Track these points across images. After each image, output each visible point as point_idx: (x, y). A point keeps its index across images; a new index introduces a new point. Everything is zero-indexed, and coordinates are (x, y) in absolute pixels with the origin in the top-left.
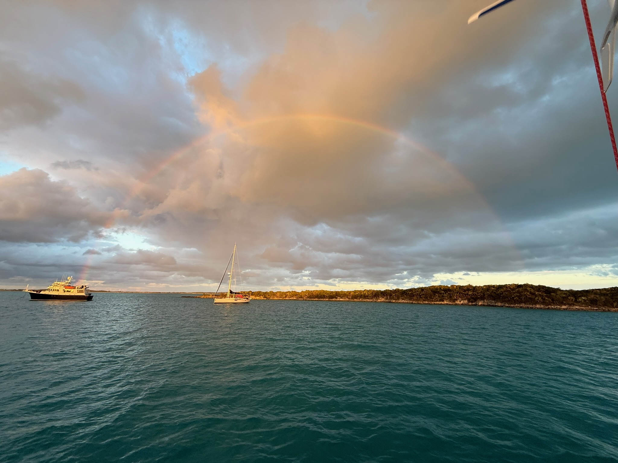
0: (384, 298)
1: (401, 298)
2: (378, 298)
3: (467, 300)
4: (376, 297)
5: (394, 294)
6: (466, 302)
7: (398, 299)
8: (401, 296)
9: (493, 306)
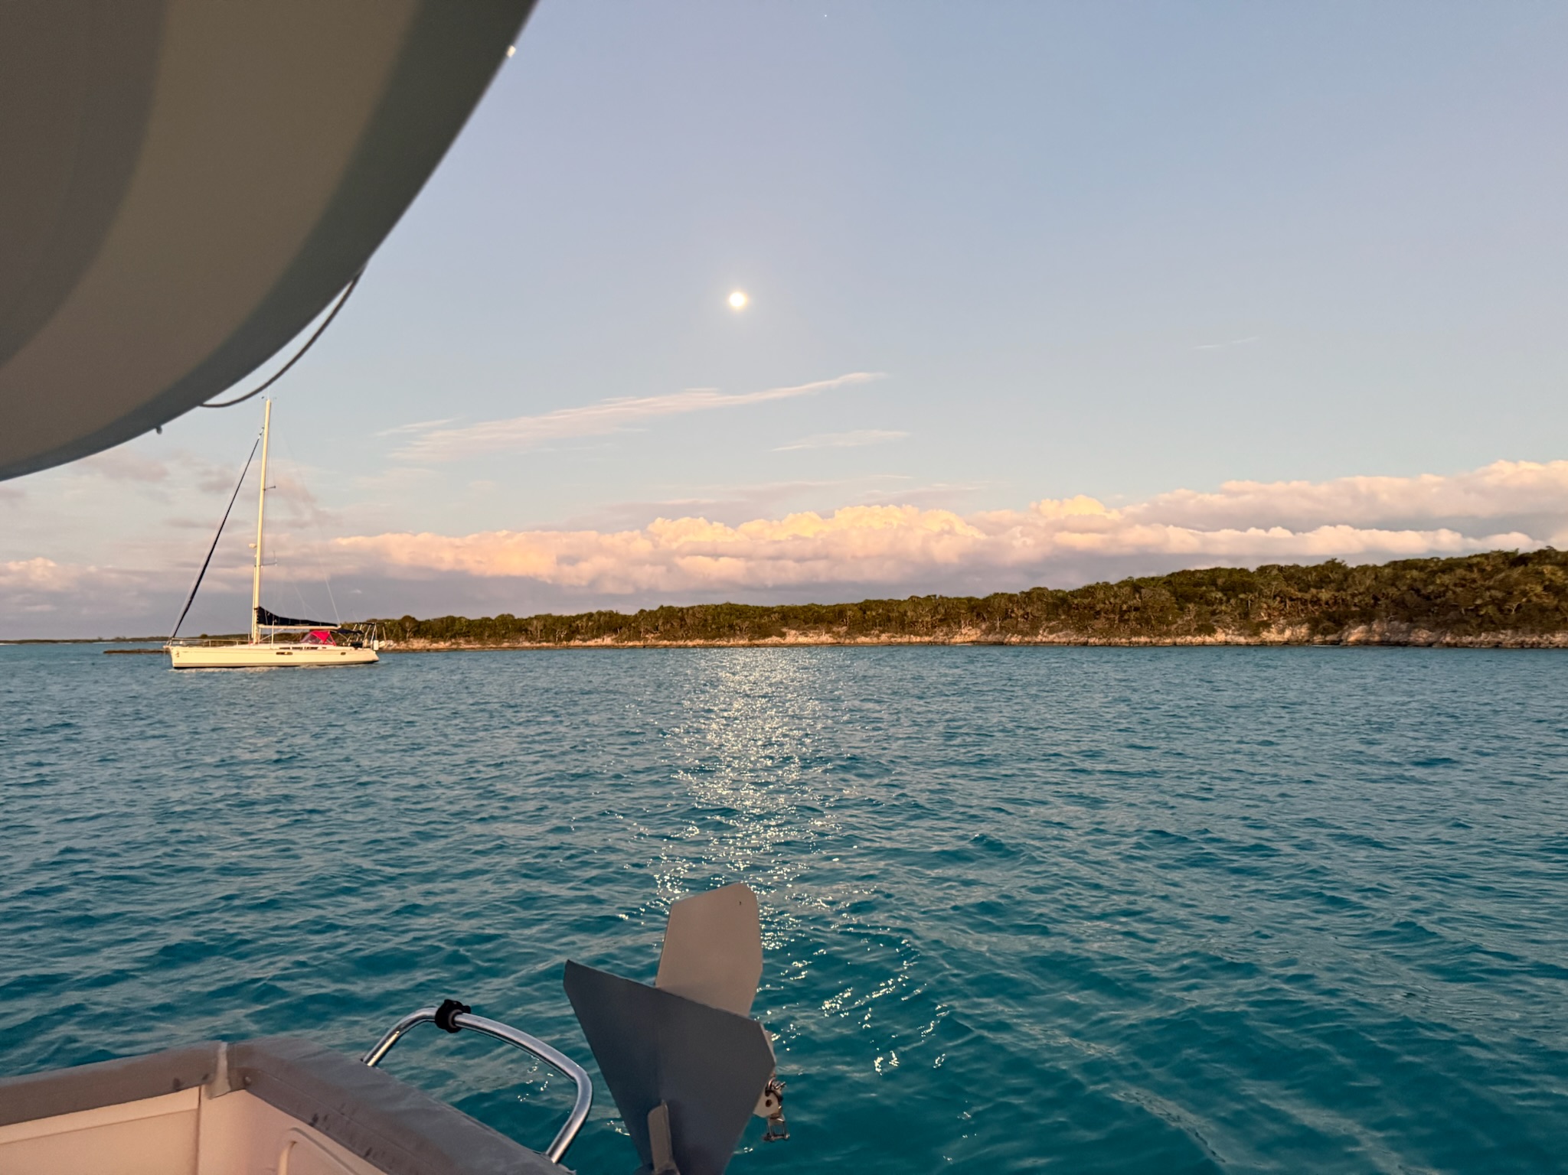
0: (980, 628)
1: (1045, 624)
2: (955, 628)
3: (1306, 625)
4: (949, 626)
5: (1021, 612)
6: (1303, 631)
7: (1034, 630)
8: (1046, 620)
9: (1398, 644)
